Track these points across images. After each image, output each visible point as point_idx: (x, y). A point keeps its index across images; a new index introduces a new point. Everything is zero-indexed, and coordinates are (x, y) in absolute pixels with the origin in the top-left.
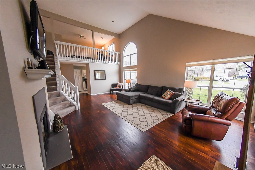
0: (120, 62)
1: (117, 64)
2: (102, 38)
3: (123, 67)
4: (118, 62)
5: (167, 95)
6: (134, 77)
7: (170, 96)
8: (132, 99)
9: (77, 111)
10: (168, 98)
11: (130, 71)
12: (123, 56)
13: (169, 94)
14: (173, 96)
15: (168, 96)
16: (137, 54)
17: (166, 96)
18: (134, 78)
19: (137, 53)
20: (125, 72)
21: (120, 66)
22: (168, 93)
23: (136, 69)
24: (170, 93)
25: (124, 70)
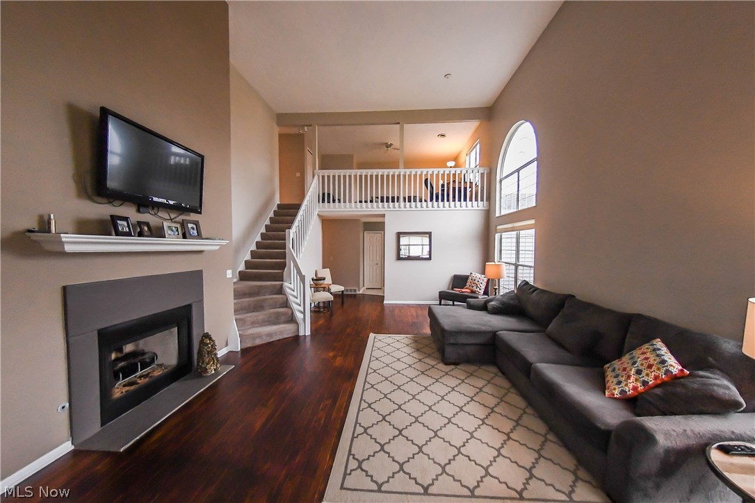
0: (489, 199)
1: (476, 208)
2: (443, 136)
3: (497, 215)
4: (482, 200)
5: (625, 369)
6: (527, 256)
7: (645, 383)
8: (452, 341)
9: (301, 339)
10: (623, 392)
11: (515, 233)
12: (498, 179)
13: (639, 372)
14: (658, 391)
15: (629, 377)
16: (536, 162)
17: (617, 376)
18: (527, 260)
19: (537, 159)
20: (504, 235)
21: (488, 214)
22: (634, 363)
23: (533, 222)
24: (650, 366)
25: (499, 227)
